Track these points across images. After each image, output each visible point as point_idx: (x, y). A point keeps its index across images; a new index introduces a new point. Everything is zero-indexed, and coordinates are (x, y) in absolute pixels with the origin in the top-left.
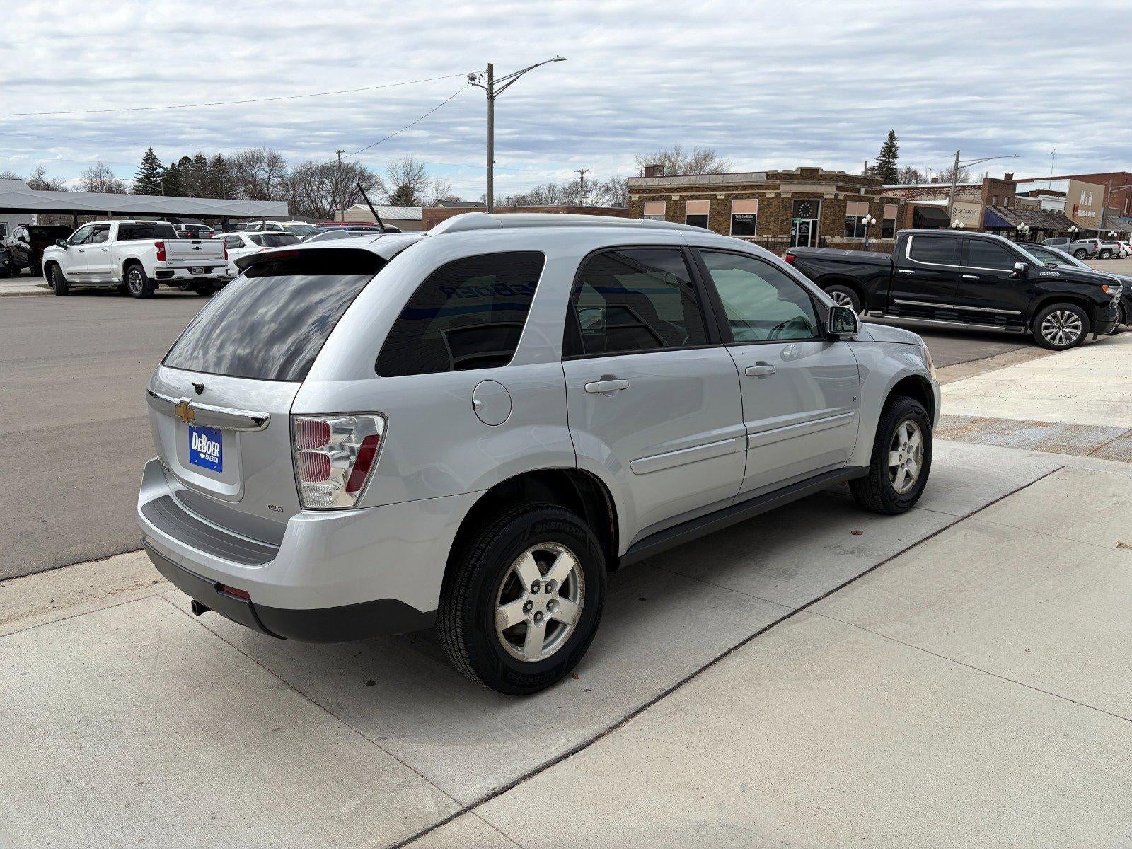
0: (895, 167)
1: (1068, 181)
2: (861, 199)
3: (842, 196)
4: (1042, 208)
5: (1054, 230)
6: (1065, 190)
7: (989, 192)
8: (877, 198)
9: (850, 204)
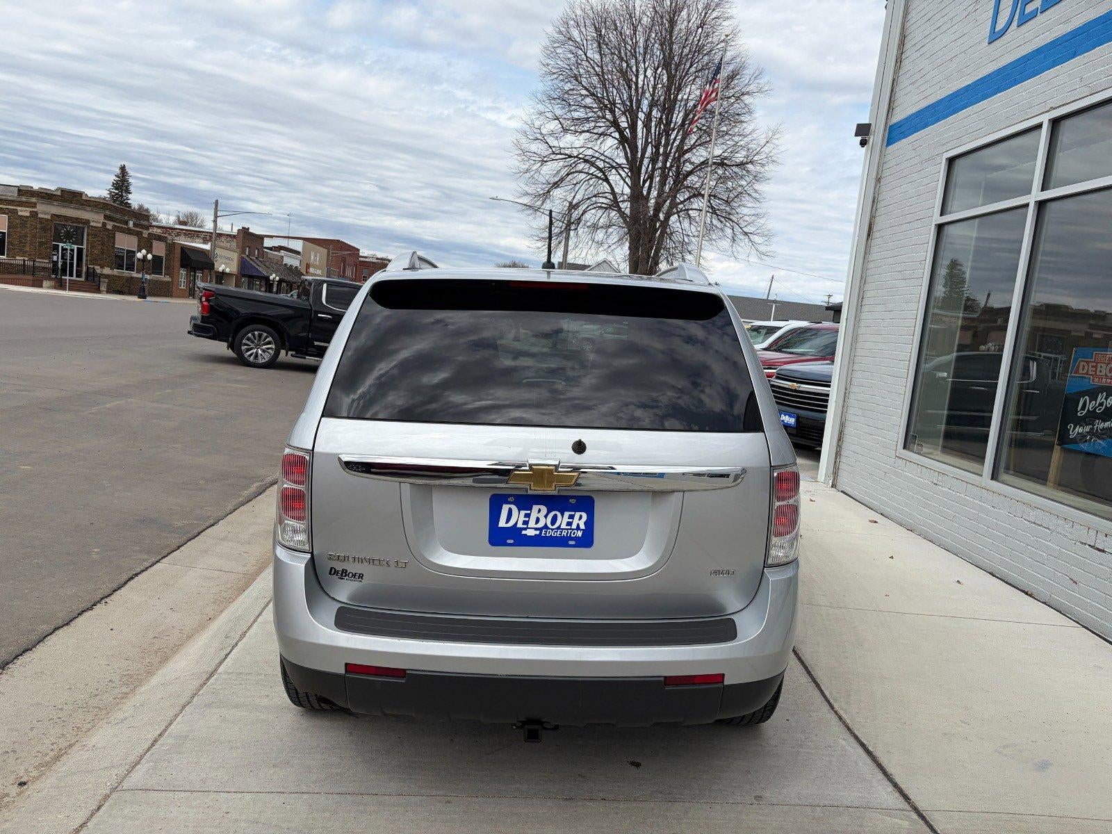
0: (129, 202)
1: (301, 241)
2: (129, 232)
3: (110, 225)
4: (284, 263)
5: (295, 283)
6: (300, 249)
7: (243, 243)
8: (145, 233)
9: (119, 236)
